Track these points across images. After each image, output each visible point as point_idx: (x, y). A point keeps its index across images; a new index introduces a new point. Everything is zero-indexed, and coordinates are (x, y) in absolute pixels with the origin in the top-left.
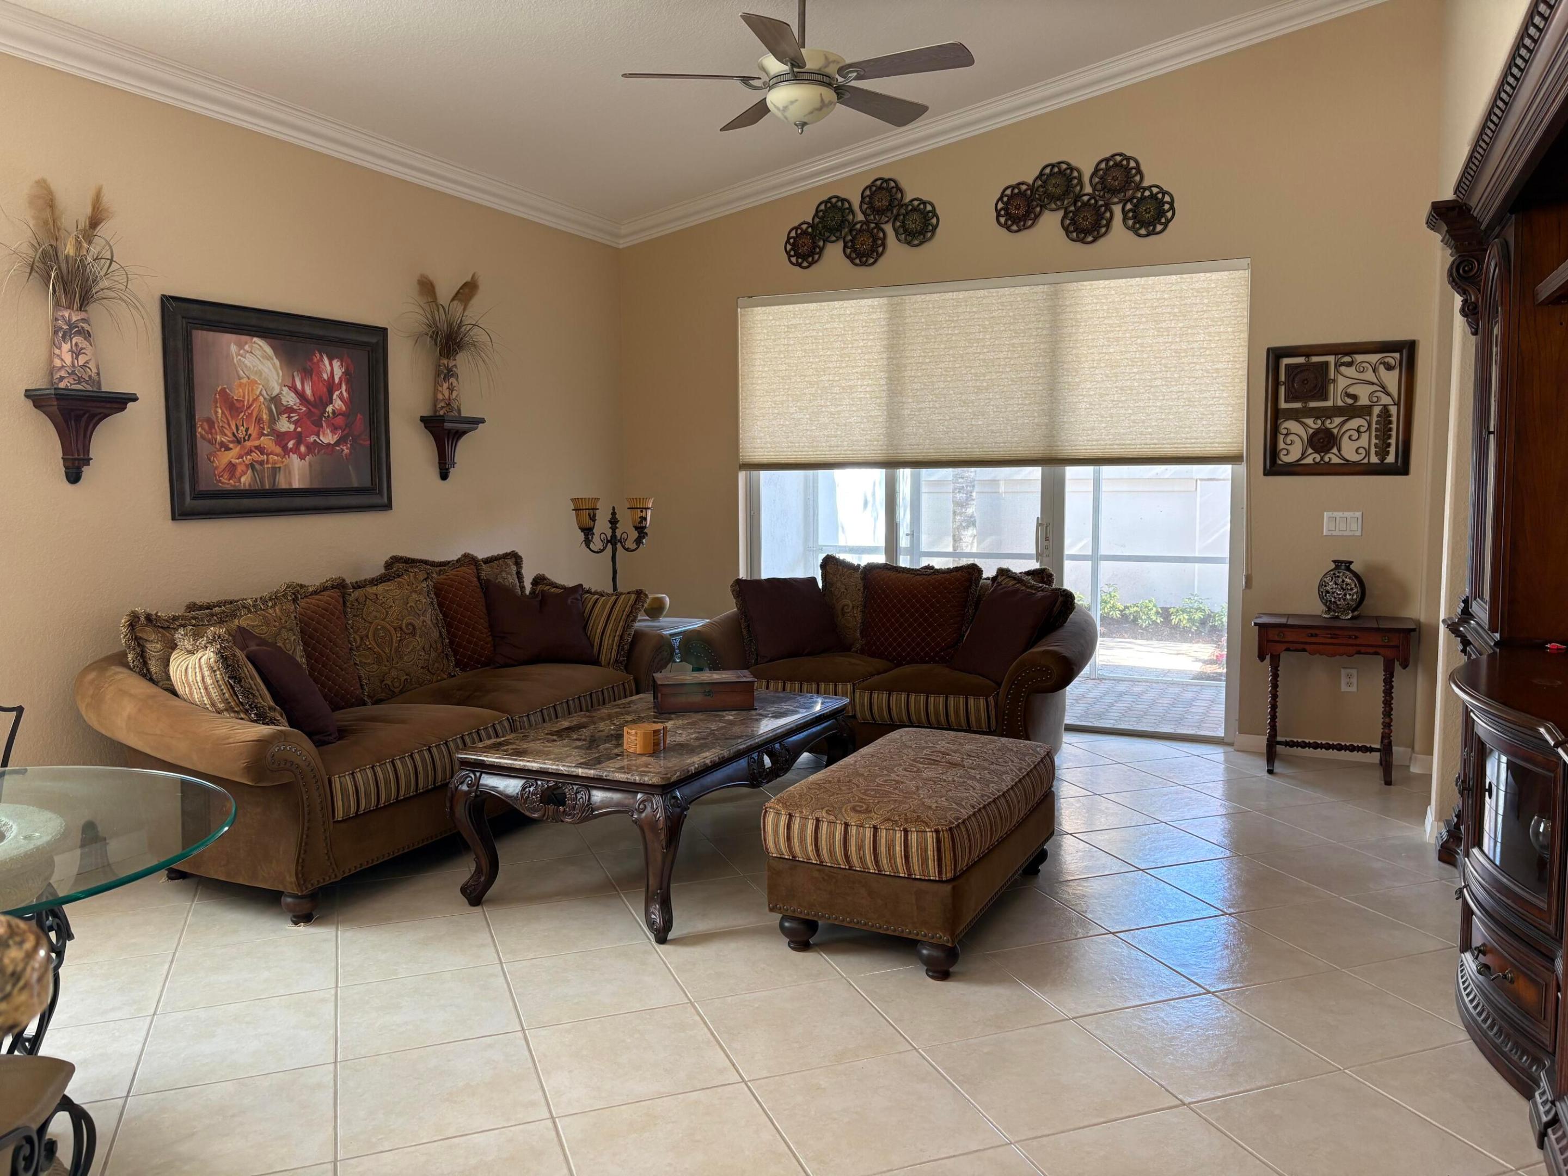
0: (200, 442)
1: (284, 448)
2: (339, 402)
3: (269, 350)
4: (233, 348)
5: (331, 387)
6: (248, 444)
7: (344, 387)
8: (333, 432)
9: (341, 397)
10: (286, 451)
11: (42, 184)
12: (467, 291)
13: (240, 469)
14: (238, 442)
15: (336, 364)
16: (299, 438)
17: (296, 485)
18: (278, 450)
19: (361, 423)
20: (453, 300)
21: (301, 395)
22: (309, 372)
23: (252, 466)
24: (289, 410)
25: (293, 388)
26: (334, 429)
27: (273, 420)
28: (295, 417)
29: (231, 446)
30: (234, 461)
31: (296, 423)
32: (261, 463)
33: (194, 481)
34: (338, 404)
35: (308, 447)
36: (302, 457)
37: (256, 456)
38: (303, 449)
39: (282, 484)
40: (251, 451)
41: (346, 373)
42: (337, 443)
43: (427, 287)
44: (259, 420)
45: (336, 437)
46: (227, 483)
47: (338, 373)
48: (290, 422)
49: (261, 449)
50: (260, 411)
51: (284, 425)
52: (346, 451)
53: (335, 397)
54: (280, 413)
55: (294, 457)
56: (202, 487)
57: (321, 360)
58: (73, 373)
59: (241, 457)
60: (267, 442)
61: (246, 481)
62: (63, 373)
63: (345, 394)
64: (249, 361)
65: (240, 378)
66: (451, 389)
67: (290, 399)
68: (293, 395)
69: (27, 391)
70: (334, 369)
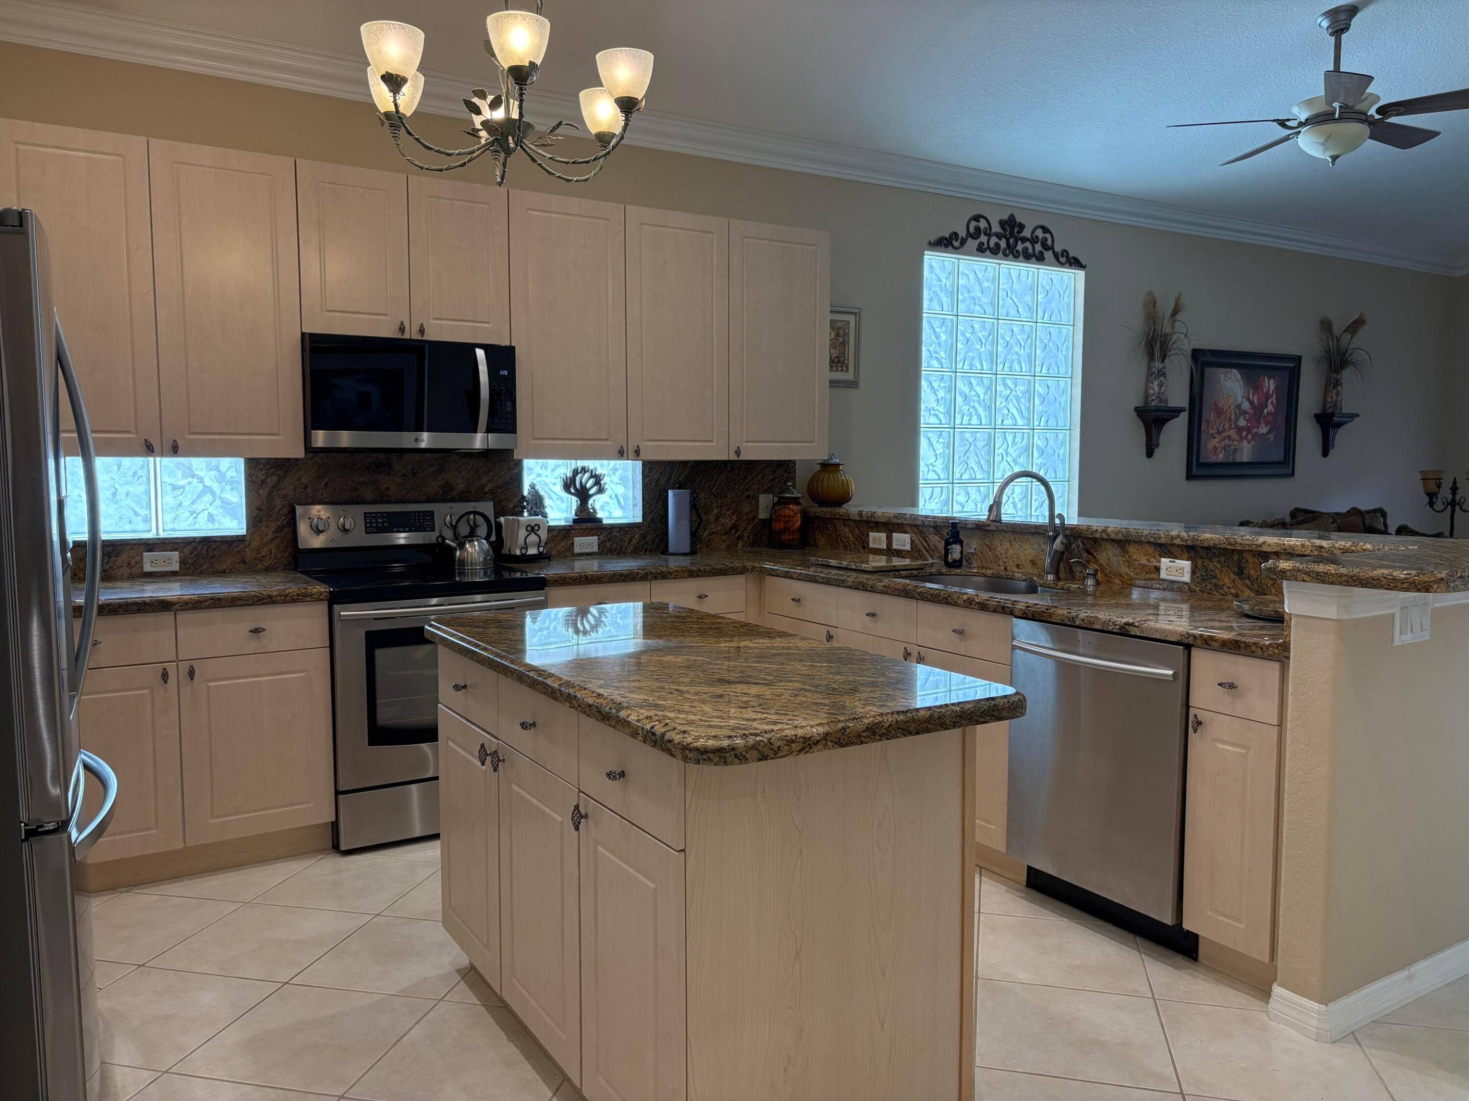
0: (1203, 434)
1: (1241, 436)
2: (1271, 406)
3: (1239, 376)
4: (1222, 376)
5: (1268, 396)
6: (1224, 434)
7: (1274, 396)
8: (1266, 426)
9: (1272, 403)
10: (1242, 438)
11: (1150, 294)
12: (1356, 326)
13: (1219, 449)
14: (1219, 433)
15: (1272, 381)
16: (1248, 430)
17: (1245, 460)
18: (1237, 438)
19: (1281, 418)
20: (1344, 332)
21: (1251, 403)
22: (1257, 388)
23: (1224, 448)
24: (1245, 413)
25: (1248, 399)
26: (1267, 424)
27: (1237, 419)
28: (1247, 417)
29: (1216, 436)
30: (1217, 445)
31: (1247, 421)
32: (1229, 446)
33: (1198, 458)
34: (1270, 408)
35: (1253, 437)
36: (1249, 443)
37: (1227, 442)
38: (1250, 437)
39: (1238, 460)
40: (1225, 439)
41: (1276, 387)
42: (1268, 433)
43: (1326, 325)
44: (1230, 419)
45: (1267, 429)
46: (1212, 459)
47: (1272, 388)
48: (1245, 420)
49: (1229, 437)
50: (1231, 414)
51: (1242, 423)
52: (1272, 438)
53: (1269, 403)
54: (1240, 415)
55: (1245, 442)
56: (1202, 460)
57: (1264, 380)
58: (1158, 397)
59: (1219, 443)
60: (1232, 433)
61: (1221, 457)
62: (1154, 397)
63: (1274, 401)
64: (1229, 384)
65: (1223, 394)
66: (1337, 394)
67: (1246, 406)
68: (1247, 403)
69: (1136, 408)
70: (1270, 385)
